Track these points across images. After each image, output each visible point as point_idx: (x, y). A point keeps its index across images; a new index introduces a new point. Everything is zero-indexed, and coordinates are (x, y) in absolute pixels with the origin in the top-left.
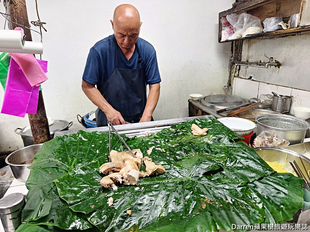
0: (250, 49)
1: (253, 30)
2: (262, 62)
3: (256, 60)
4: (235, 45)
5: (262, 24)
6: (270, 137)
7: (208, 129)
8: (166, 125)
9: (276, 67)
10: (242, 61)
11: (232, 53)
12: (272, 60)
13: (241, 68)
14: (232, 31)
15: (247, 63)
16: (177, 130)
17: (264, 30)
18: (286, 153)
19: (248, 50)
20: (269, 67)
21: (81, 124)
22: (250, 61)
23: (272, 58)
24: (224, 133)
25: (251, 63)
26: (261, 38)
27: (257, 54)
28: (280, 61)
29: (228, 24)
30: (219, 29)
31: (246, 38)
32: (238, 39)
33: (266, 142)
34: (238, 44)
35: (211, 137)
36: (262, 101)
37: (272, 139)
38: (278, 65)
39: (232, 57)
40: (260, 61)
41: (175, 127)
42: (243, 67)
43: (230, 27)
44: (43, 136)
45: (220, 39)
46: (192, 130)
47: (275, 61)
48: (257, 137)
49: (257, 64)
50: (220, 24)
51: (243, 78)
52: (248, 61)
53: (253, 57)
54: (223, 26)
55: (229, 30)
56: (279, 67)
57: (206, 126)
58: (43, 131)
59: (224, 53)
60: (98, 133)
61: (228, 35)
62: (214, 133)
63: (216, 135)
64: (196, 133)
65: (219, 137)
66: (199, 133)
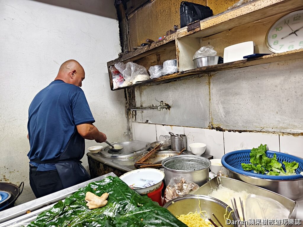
0: (142, 95)
1: (141, 78)
2: (154, 106)
3: (149, 105)
4: (128, 92)
5: (148, 72)
6: (180, 184)
7: (109, 194)
8: (47, 204)
9: (166, 109)
10: (137, 106)
11: (127, 100)
12: (163, 104)
13: (137, 113)
14: (122, 79)
15: (142, 108)
16: (65, 207)
17: (150, 77)
18: (198, 199)
19: (141, 96)
20: (161, 109)
22: (144, 106)
23: (162, 101)
24: (129, 197)
25: (145, 108)
26: (150, 84)
27: (148, 99)
28: (169, 104)
29: (118, 73)
30: (110, 77)
31: (136, 85)
32: (129, 86)
33: (177, 191)
34: (130, 91)
35: (113, 206)
36: (162, 142)
37: (183, 187)
38: (168, 107)
39: (127, 103)
40: (153, 105)
41: (60, 204)
42: (139, 112)
43: (120, 76)
45: (112, 87)
46: (87, 202)
47: (165, 104)
48: (167, 187)
49: (150, 108)
50: (110, 73)
51: (140, 123)
52: (142, 106)
53: (146, 102)
54: (113, 74)
55: (120, 78)
56: (169, 109)
57: (105, 189)
59: (118, 101)
61: (119, 83)
62: (117, 199)
63: (119, 202)
64: (92, 205)
65: (123, 204)
66: (97, 204)
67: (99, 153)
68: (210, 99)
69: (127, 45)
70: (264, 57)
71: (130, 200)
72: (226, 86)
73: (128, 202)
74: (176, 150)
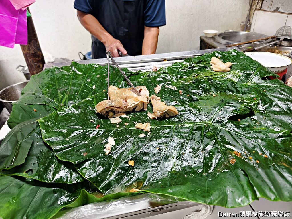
7: (232, 64)
8: (178, 58)
16: (193, 64)
24: (254, 68)
35: (236, 73)
41: (190, 61)
46: (211, 65)
51: (267, 11)
57: (229, 60)
60: (95, 66)
62: (240, 68)
63: (243, 71)
64: (216, 68)
65: (247, 73)
66: (221, 68)
67: (213, 37)
71: (254, 71)
73: (252, 73)
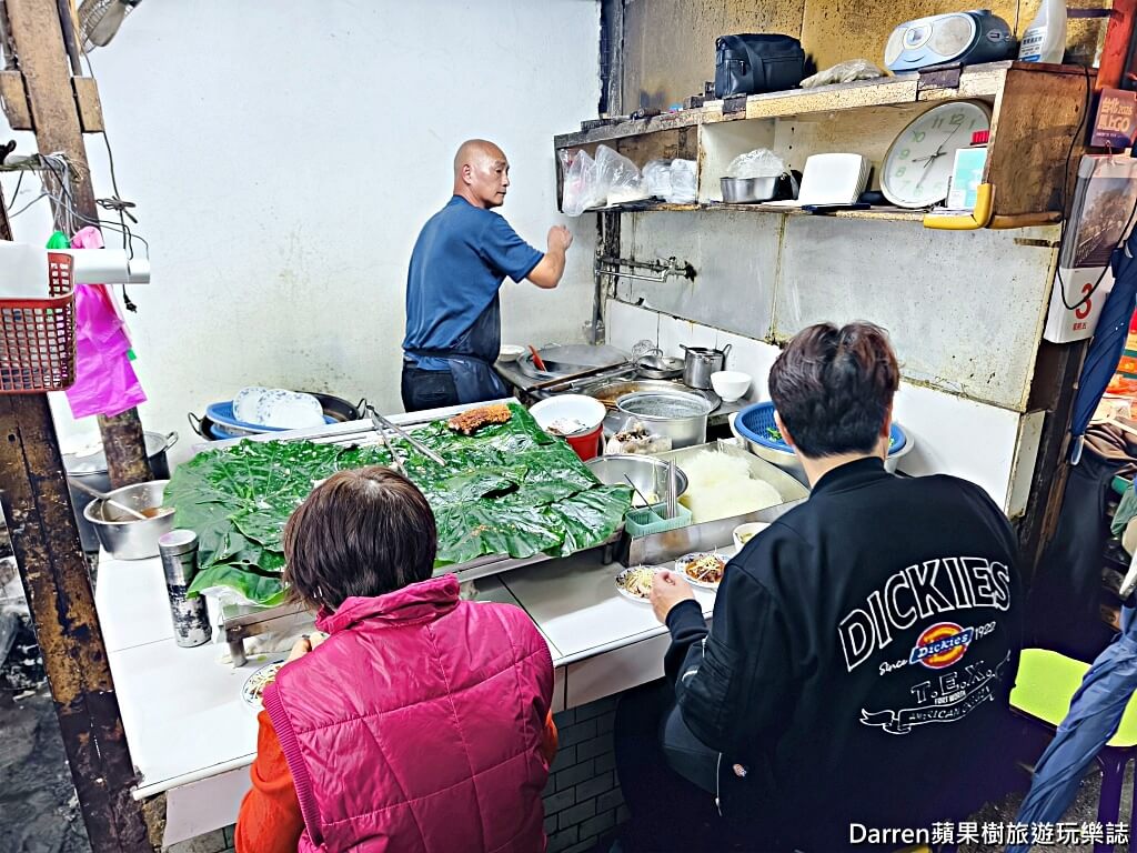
0: (637, 228)
2: (662, 264)
3: (649, 259)
9: (687, 278)
10: (621, 257)
11: (601, 234)
12: (675, 265)
15: (633, 264)
19: (634, 232)
21: (200, 437)
22: (638, 258)
23: (674, 258)
25: (640, 266)
27: (650, 243)
28: (693, 265)
30: (558, 175)
38: (691, 273)
39: (600, 243)
44: (134, 464)
45: (560, 202)
47: (685, 263)
49: (650, 266)
50: (558, 164)
51: (626, 302)
52: (634, 259)
53: (644, 248)
56: (693, 280)
58: (135, 452)
60: (281, 443)
68: (778, 272)
69: (616, 77)
70: (839, 213)
72: (811, 245)
74: (694, 385)
